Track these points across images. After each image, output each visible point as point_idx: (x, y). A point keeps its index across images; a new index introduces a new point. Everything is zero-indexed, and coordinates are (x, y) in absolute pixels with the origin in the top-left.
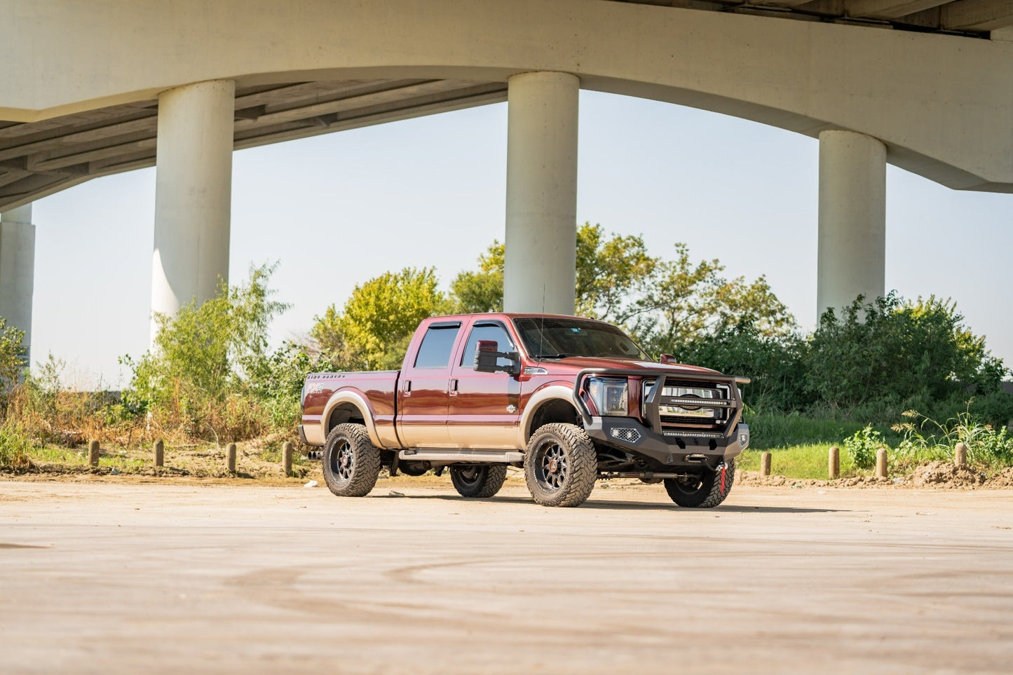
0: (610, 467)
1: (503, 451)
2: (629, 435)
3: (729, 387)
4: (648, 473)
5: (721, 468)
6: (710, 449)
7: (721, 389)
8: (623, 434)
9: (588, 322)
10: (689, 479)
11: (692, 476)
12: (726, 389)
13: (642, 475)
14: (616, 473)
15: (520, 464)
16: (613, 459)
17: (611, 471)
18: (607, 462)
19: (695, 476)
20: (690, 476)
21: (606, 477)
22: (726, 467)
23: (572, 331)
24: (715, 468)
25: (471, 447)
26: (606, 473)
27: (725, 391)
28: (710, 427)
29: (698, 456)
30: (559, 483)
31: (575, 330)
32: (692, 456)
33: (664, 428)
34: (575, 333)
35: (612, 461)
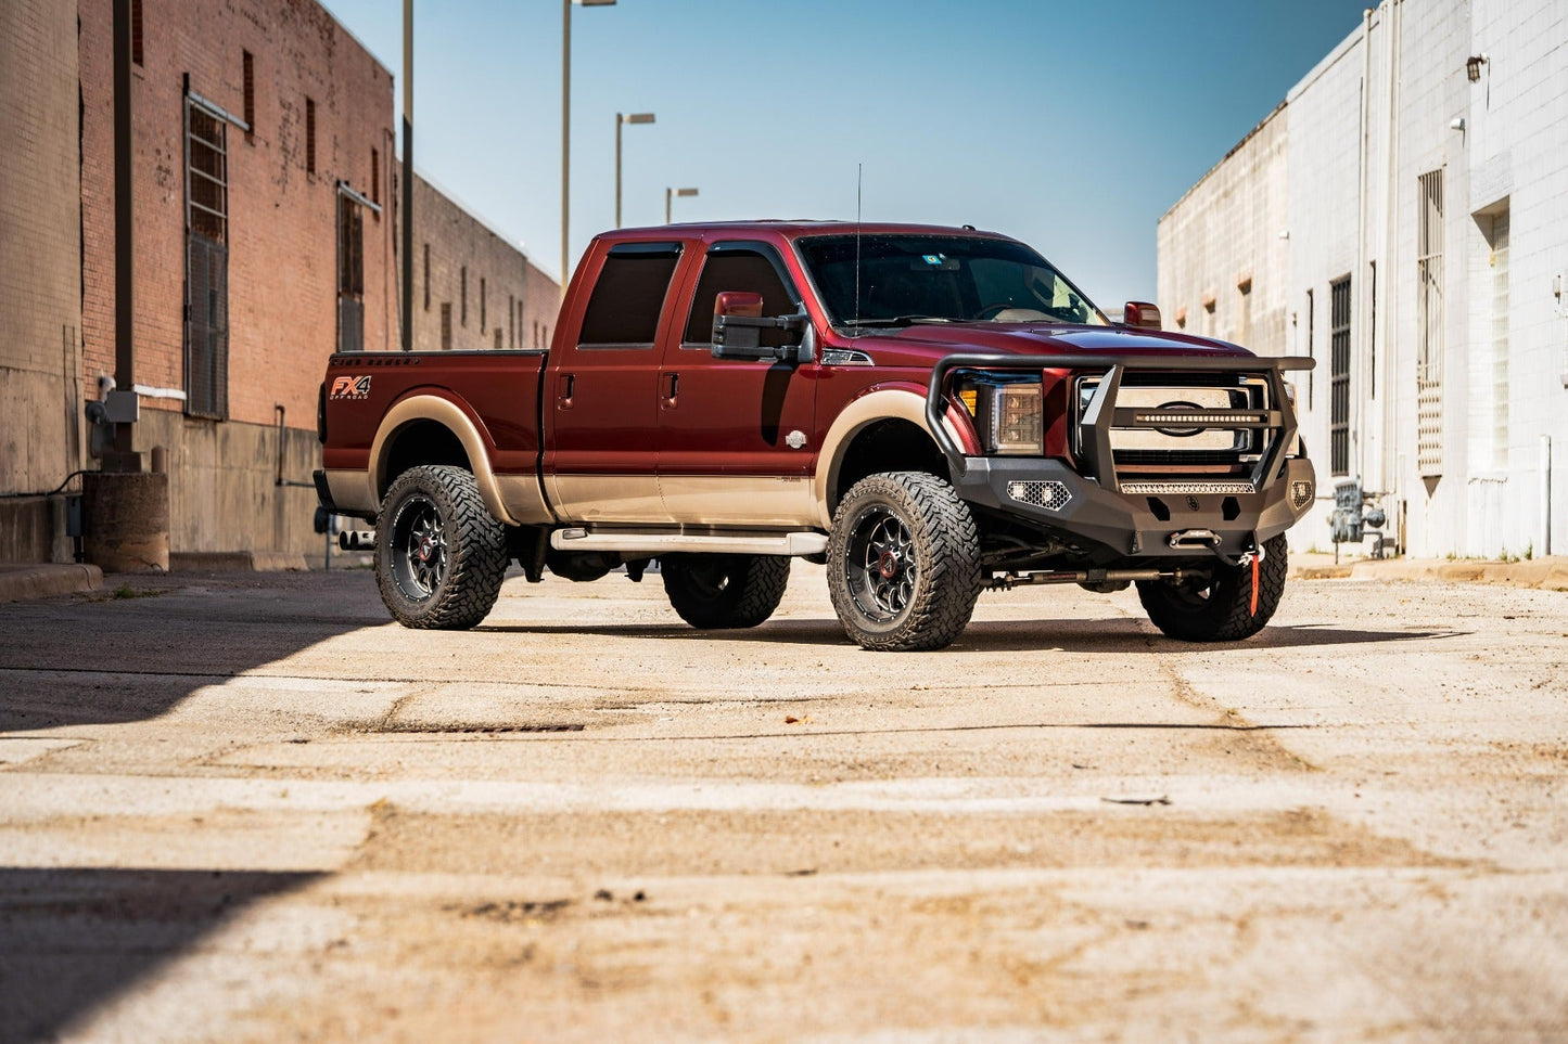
0: (1011, 561)
1: (781, 531)
2: (1048, 495)
3: (1267, 380)
4: (1093, 572)
5: (1251, 558)
6: (1226, 518)
7: (1249, 387)
8: (1034, 493)
9: (961, 240)
10: (1187, 580)
11: (1193, 573)
12: (1261, 387)
13: (1081, 576)
14: (1023, 574)
15: (817, 558)
16: (1016, 545)
17: (1013, 571)
18: (1004, 551)
19: (1200, 574)
20: (1187, 574)
21: (1001, 583)
22: (1261, 557)
23: (925, 262)
24: (1239, 558)
25: (704, 521)
26: (1002, 574)
27: (1257, 390)
28: (1226, 469)
29: (1197, 534)
30: (902, 599)
31: (932, 260)
32: (1185, 536)
33: (1123, 476)
34: (933, 265)
35: (1014, 550)
